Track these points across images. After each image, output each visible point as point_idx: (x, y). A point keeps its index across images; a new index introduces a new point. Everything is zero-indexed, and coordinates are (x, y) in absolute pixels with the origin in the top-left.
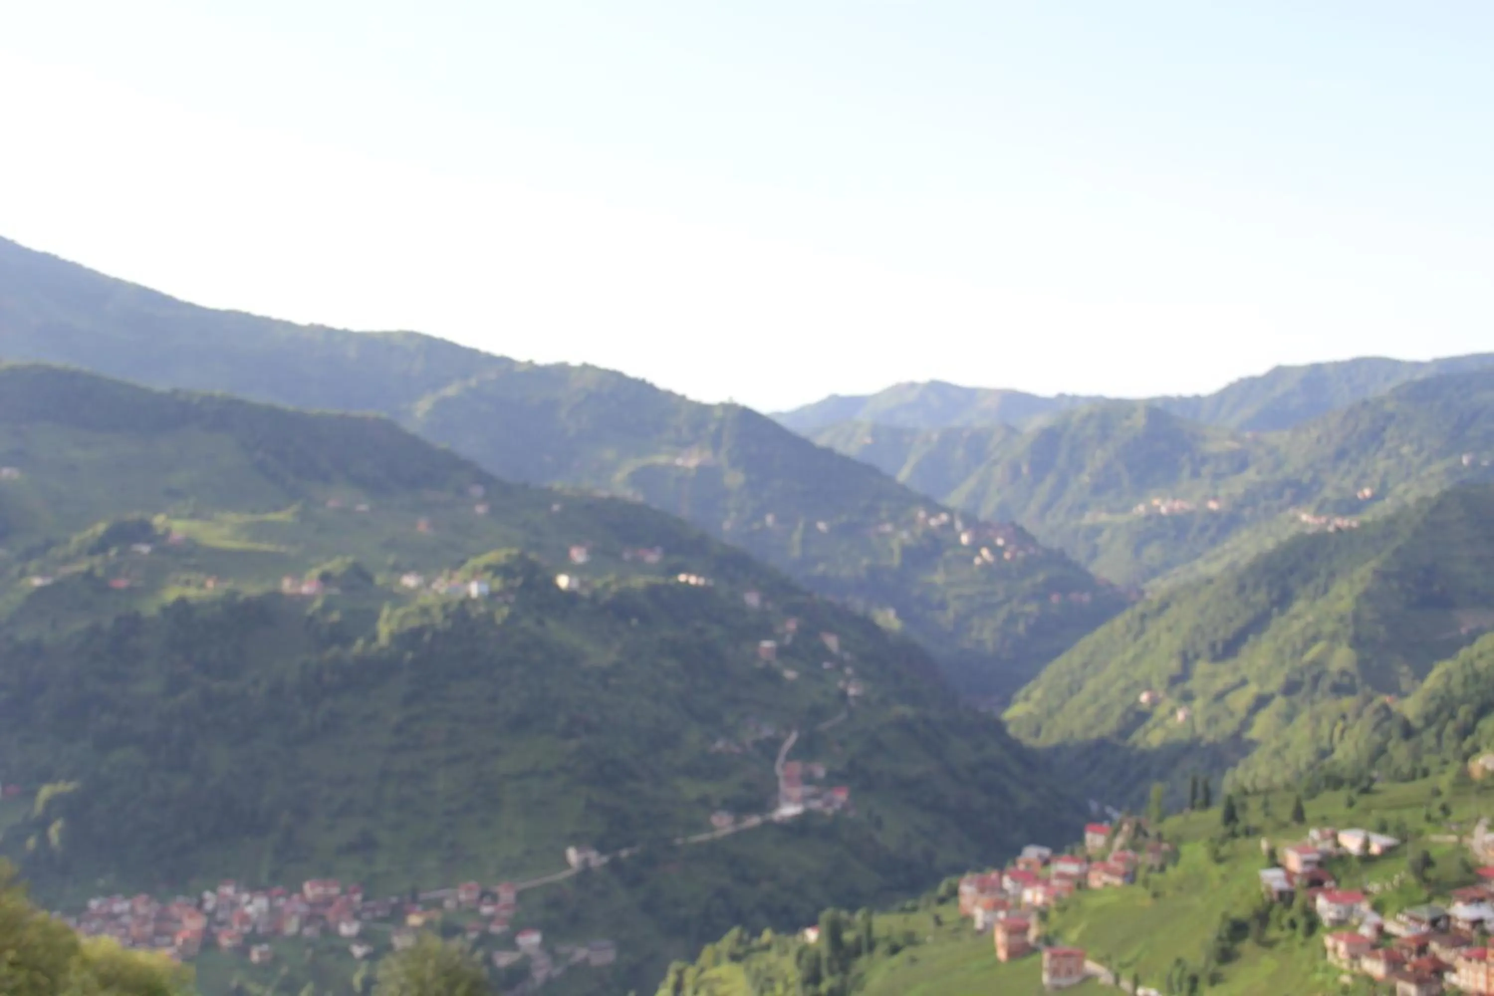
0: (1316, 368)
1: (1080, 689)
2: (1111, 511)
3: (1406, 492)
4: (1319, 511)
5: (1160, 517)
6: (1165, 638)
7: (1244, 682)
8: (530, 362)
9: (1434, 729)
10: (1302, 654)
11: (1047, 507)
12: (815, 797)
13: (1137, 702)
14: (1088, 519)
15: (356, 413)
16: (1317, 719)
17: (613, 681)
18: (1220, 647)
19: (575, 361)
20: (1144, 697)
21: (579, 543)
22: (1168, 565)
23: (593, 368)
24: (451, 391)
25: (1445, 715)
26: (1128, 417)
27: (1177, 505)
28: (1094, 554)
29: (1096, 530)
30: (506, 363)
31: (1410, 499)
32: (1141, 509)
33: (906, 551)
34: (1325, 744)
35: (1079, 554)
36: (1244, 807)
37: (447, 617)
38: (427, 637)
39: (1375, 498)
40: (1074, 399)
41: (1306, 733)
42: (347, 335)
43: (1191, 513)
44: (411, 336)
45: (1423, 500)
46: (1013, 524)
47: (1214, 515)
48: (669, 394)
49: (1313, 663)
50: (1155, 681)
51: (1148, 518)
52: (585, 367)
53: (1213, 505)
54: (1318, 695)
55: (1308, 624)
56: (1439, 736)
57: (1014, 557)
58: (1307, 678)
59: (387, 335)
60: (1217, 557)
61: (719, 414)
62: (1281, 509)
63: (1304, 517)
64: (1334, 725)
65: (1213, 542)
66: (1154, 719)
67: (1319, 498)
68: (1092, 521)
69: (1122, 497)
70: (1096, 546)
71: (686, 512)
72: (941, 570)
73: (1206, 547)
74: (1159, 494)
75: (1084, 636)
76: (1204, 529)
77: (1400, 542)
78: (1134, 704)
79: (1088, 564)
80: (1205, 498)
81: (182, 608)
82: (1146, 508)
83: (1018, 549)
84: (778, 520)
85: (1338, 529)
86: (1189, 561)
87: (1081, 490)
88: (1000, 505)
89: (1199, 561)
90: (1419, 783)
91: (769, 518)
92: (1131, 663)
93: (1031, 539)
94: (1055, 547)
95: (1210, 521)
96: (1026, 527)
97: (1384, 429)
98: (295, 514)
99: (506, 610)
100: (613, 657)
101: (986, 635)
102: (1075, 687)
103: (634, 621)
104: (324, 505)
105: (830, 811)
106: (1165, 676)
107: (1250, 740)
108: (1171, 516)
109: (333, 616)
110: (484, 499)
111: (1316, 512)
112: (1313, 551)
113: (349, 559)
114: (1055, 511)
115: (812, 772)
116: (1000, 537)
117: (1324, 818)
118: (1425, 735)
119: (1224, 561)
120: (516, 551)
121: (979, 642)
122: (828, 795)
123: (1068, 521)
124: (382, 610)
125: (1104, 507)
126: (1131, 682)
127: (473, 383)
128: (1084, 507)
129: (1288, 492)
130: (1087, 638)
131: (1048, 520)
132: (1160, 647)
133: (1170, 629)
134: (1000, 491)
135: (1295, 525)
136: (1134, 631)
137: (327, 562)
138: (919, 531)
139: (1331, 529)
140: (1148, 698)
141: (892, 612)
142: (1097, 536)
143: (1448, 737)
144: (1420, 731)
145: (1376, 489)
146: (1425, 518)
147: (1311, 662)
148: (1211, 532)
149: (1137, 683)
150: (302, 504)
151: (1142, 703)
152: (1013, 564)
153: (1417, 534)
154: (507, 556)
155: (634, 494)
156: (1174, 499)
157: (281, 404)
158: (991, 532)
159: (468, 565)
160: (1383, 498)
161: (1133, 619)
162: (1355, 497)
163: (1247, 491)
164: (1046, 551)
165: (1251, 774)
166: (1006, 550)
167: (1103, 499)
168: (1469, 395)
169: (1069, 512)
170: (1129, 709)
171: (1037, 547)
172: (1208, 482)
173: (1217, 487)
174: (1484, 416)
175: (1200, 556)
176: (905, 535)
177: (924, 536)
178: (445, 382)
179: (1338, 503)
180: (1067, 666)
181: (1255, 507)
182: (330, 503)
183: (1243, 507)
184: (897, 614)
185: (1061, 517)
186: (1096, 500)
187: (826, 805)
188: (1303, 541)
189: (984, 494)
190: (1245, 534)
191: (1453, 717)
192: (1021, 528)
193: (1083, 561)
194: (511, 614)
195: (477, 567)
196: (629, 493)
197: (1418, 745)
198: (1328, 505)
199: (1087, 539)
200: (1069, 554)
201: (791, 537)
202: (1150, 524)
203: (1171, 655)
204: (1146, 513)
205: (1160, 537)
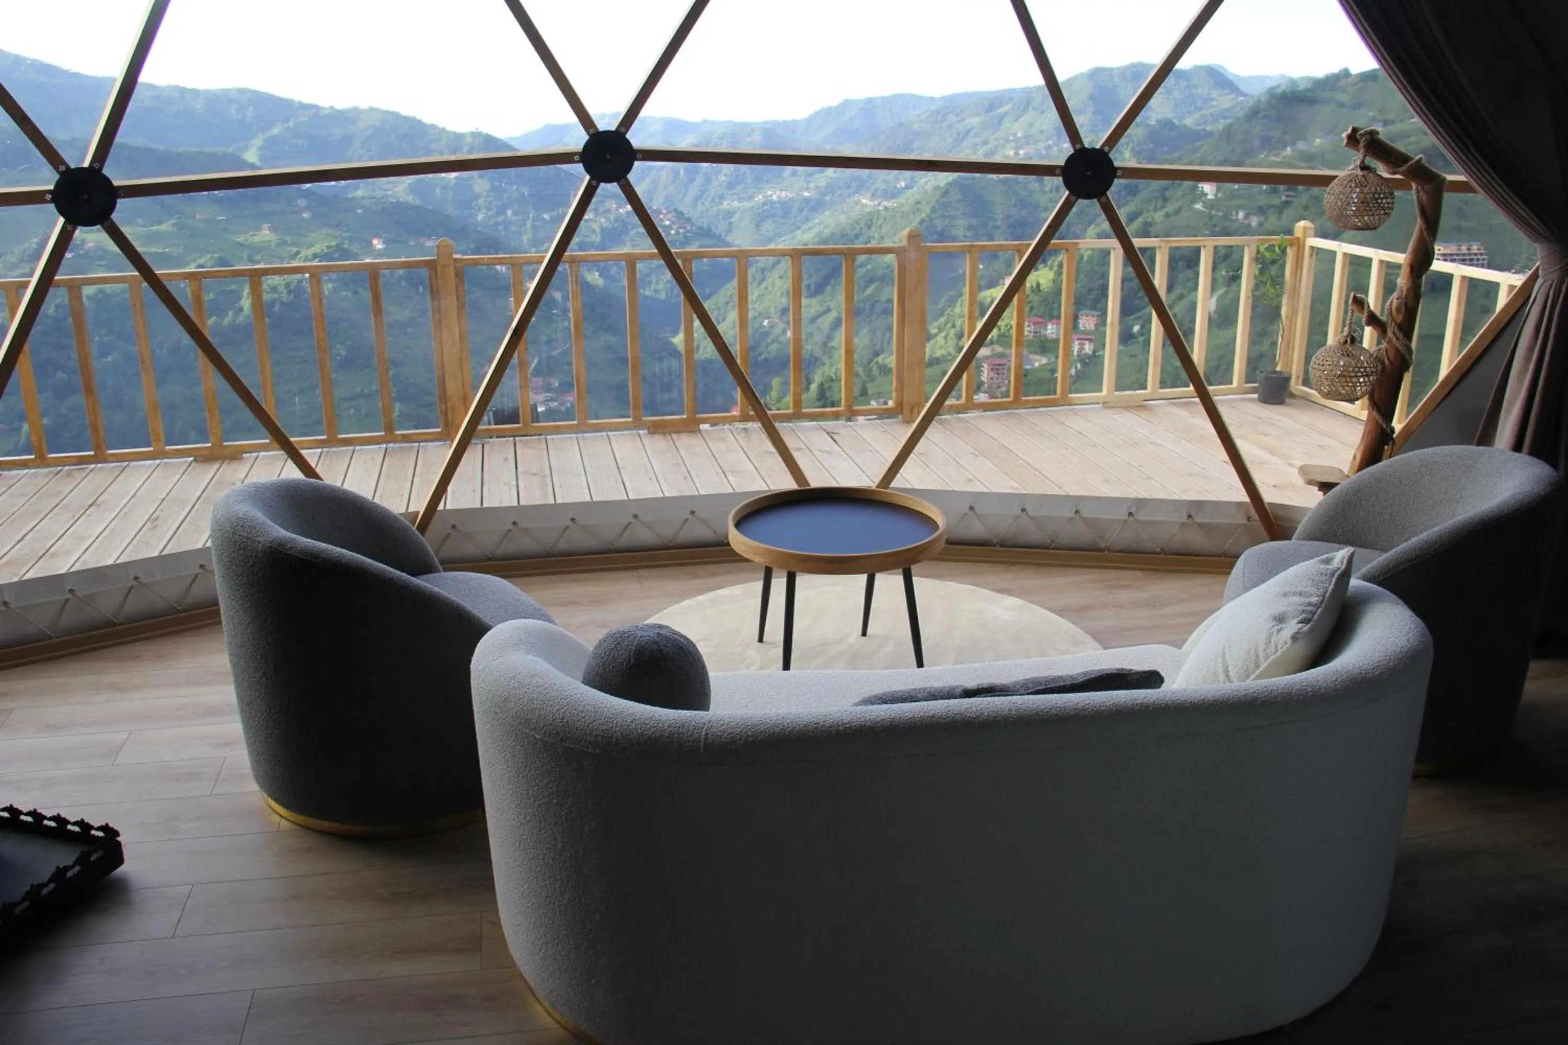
0: (870, 100)
1: (724, 320)
2: (740, 200)
3: (926, 183)
4: (873, 196)
5: (772, 202)
6: (778, 283)
7: (828, 310)
8: (331, 107)
9: (943, 334)
10: (864, 291)
11: (697, 199)
12: (551, 400)
13: (761, 325)
14: (725, 205)
15: (208, 150)
16: (873, 331)
17: (409, 330)
18: (813, 288)
19: (364, 105)
20: (766, 323)
21: (378, 236)
22: (779, 235)
23: (378, 110)
24: (276, 131)
25: (950, 325)
26: (749, 136)
27: (783, 194)
28: (730, 230)
29: (730, 213)
30: (313, 109)
31: (929, 187)
32: (759, 198)
33: (603, 230)
34: (878, 347)
35: (720, 228)
36: (830, 388)
37: (289, 292)
38: (277, 308)
39: (908, 187)
40: (713, 123)
41: (866, 341)
42: (196, 93)
43: (792, 199)
44: (243, 91)
45: (936, 188)
46: (676, 210)
47: (806, 200)
48: (434, 127)
49: (871, 295)
50: (772, 310)
51: (765, 204)
52: (372, 110)
53: (806, 194)
54: (874, 318)
55: (868, 271)
56: (946, 338)
57: (677, 233)
58: (868, 304)
59: (225, 92)
60: (810, 228)
61: (468, 140)
62: (849, 196)
63: (864, 201)
64: (884, 335)
65: (807, 220)
66: (772, 337)
67: (873, 188)
68: (728, 207)
69: (748, 190)
70: (731, 224)
71: (451, 210)
72: (628, 243)
73: (802, 222)
74: (772, 187)
75: (725, 284)
76: (801, 210)
77: (924, 215)
78: (760, 328)
79: (726, 236)
80: (801, 189)
81: (100, 296)
82: (764, 197)
83: (680, 228)
84: (515, 213)
85: (886, 208)
86: (792, 231)
87: (720, 186)
88: (666, 197)
89: (799, 232)
90: (935, 368)
91: (509, 212)
92: (757, 301)
93: (689, 220)
94: (705, 225)
95: (804, 205)
96: (685, 212)
97: (912, 141)
98: (174, 225)
99: (330, 286)
100: (408, 313)
101: (661, 286)
102: (721, 318)
103: (421, 289)
104: (193, 217)
105: (563, 408)
106: (778, 309)
107: (833, 347)
108: (779, 202)
109: (209, 296)
110: (308, 208)
111: (871, 197)
112: (870, 223)
113: (216, 255)
114: (703, 201)
115: (550, 384)
116: (668, 219)
117: (879, 393)
118: (938, 338)
119: (815, 231)
120: (333, 244)
121: (656, 291)
122: (561, 398)
123: (712, 207)
124: (243, 291)
125: (736, 197)
126: (756, 314)
127: (291, 124)
128: (722, 198)
129: (854, 184)
130: (728, 286)
131: (699, 207)
132: (776, 289)
133: (781, 277)
134: (666, 188)
135: (858, 207)
136: (758, 280)
137: (200, 257)
138: (612, 218)
139: (881, 208)
140: (769, 323)
141: (597, 273)
142: (732, 217)
143: (951, 338)
144: (936, 335)
145: (908, 181)
146: (937, 200)
147: (869, 295)
148: (805, 212)
149: (760, 314)
150: (177, 218)
151: (764, 326)
152: (677, 237)
153: (933, 210)
154: (328, 247)
155: (414, 199)
156: (781, 190)
157: (154, 146)
158: (662, 216)
159: (301, 255)
160: (912, 188)
161: (757, 271)
162: (895, 187)
163: (828, 183)
164: (698, 228)
165: (834, 368)
166: (671, 228)
167: (734, 191)
168: (964, 120)
169: (712, 201)
170: (756, 331)
171: (693, 225)
172: (803, 178)
173: (809, 182)
174: (972, 133)
175: (799, 228)
176: (603, 220)
177: (616, 220)
178: (271, 125)
179: (885, 191)
180: (715, 304)
181: (833, 194)
182: (198, 216)
183: (825, 195)
184: (600, 275)
185: (707, 204)
186: (730, 192)
187: (560, 404)
188: (864, 217)
189: (655, 190)
190: (827, 213)
191: (954, 326)
192: (681, 213)
193: (723, 234)
194: (334, 288)
195: (307, 256)
196: (409, 198)
197: (934, 345)
198: (878, 193)
199: (725, 219)
200: (714, 229)
201: (524, 225)
202: (766, 207)
203: (782, 295)
204: (763, 200)
205: (773, 216)
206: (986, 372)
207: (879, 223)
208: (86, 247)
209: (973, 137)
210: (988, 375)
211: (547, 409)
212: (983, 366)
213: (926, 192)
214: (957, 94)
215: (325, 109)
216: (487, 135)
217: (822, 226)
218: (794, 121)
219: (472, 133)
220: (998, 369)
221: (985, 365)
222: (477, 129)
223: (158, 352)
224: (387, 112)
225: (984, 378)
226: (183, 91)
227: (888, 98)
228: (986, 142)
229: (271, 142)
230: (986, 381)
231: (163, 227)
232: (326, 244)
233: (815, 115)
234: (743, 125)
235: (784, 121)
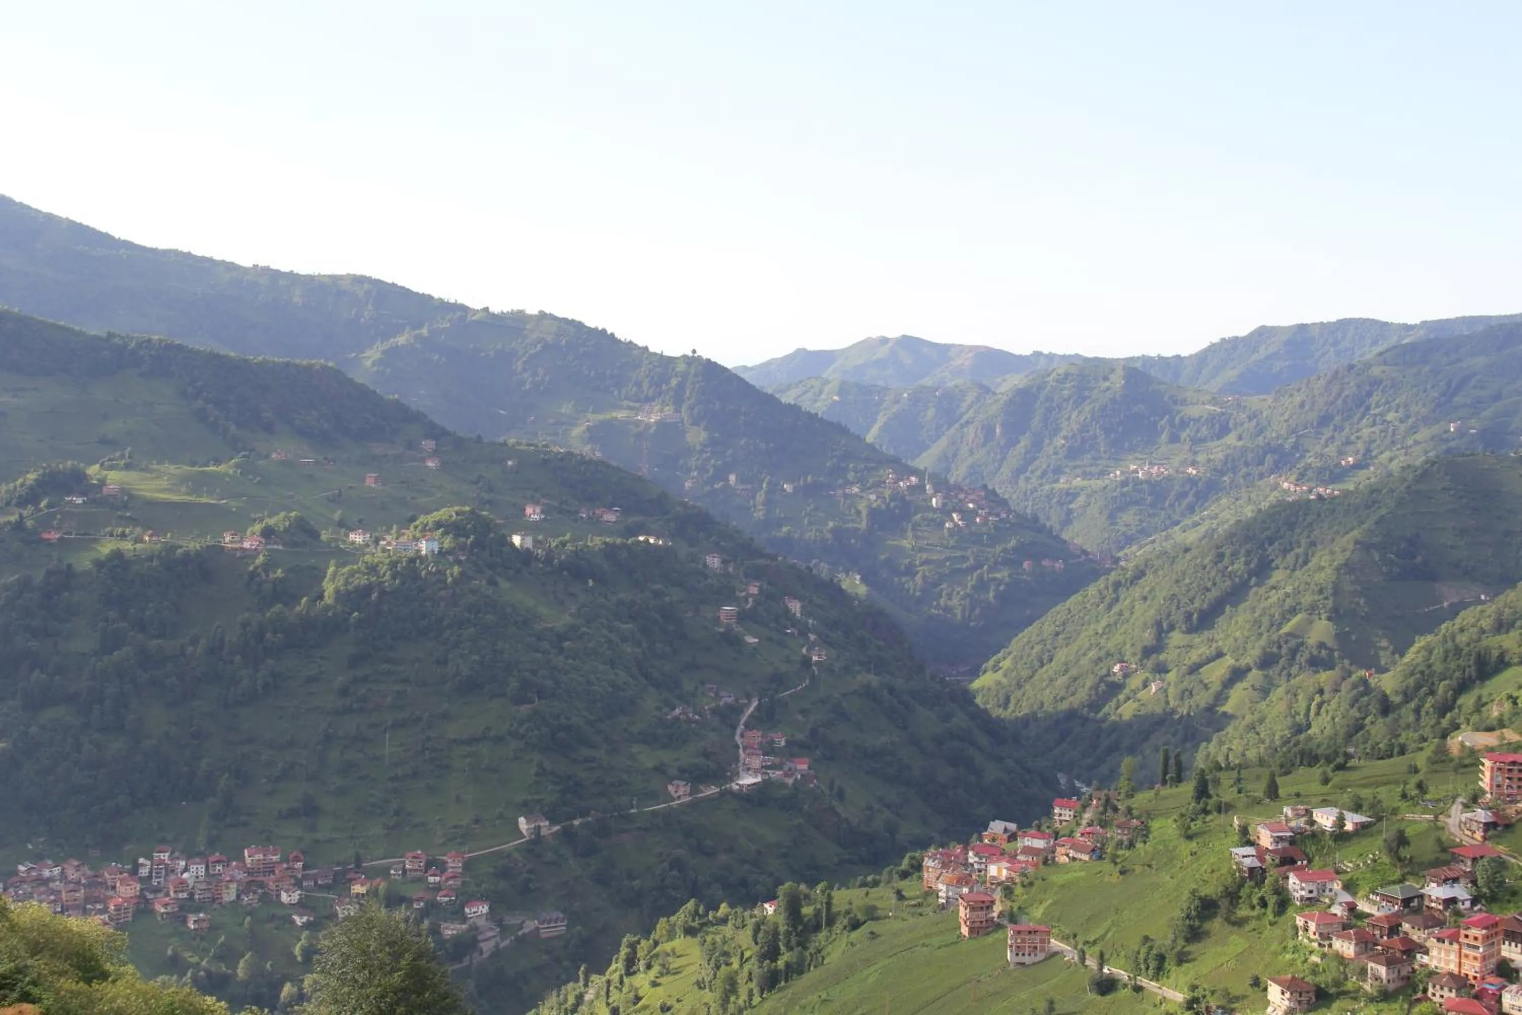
0: (1302, 328)
1: (1051, 659)
2: (1086, 475)
3: (1391, 460)
4: (1301, 478)
5: (1138, 482)
6: (1140, 608)
7: (1220, 655)
8: (486, 310)
9: (1412, 705)
10: (1280, 626)
11: (1019, 471)
12: (773, 767)
13: (1110, 672)
14: (1062, 484)
15: (300, 360)
16: (1293, 694)
17: (567, 644)
18: (1195, 618)
20: (1116, 669)
21: (534, 501)
22: (1144, 533)
23: (552, 317)
24: (401, 340)
25: (1424, 690)
26: (1106, 378)
27: (1155, 470)
28: (1067, 521)
29: (1071, 495)
30: (460, 311)
31: (1395, 467)
32: (1117, 473)
33: (873, 513)
34: (1300, 718)
35: (1052, 518)
36: (1217, 782)
37: (395, 575)
38: (374, 596)
39: (1358, 466)
40: (1051, 357)
41: (1281, 707)
42: (293, 279)
43: (1169, 479)
44: (360, 280)
45: (1407, 468)
46: (985, 487)
47: (1192, 481)
48: (630, 346)
49: (1291, 635)
50: (1128, 651)
51: (1124, 483)
52: (543, 316)
53: (1192, 471)
54: (1294, 670)
55: (1287, 596)
56: (1418, 711)
57: (985, 522)
58: (1285, 650)
59: (335, 279)
60: (1196, 524)
61: (681, 367)
62: (1261, 476)
63: (1286, 485)
64: (1311, 700)
65: (1191, 509)
66: (1126, 691)
67: (1301, 465)
68: (1066, 486)
69: (1099, 462)
70: (1070, 512)
71: (645, 470)
72: (910, 534)
73: (1183, 515)
74: (1137, 459)
75: (1056, 604)
76: (1182, 495)
77: (1383, 511)
78: (1108, 675)
79: (1062, 530)
80: (1184, 463)
81: (116, 562)
82: (1122, 473)
83: (990, 514)
84: (741, 480)
85: (1320, 497)
86: (1166, 529)
87: (1056, 453)
88: (972, 467)
89: (1177, 528)
90: (1396, 760)
91: (732, 478)
92: (1103, 633)
93: (1004, 503)
94: (1029, 511)
95: (1187, 488)
96: (999, 491)
97: (1369, 394)
98: (237, 466)
99: (456, 569)
100: (567, 619)
101: (955, 602)
102: (1045, 657)
103: (591, 583)
104: (267, 457)
105: (790, 781)
106: (1139, 647)
107: (1225, 714)
108: (1147, 482)
109: (275, 573)
110: (436, 453)
111: (1297, 480)
112: (1293, 519)
113: (293, 514)
114: (1028, 474)
115: (773, 741)
116: (971, 501)
117: (1298, 795)
118: (1403, 711)
119: (1202, 529)
120: (467, 508)
121: (947, 609)
122: (788, 765)
123: (1041, 485)
124: (328, 568)
125: (1079, 471)
126: (1102, 653)
127: (425, 331)
128: (1058, 471)
129: (1269, 459)
130: (1059, 607)
131: (1021, 483)
132: (1134, 616)
133: (1145, 598)
134: (972, 452)
135: (1275, 493)
136: (1108, 600)
137: (270, 517)
138: (887, 493)
139: (1312, 497)
140: (1121, 670)
141: (858, 577)
142: (1071, 502)
143: (1427, 713)
144: (1399, 706)
145: (1359, 456)
146: (1409, 487)
147: (1288, 634)
148: (1190, 498)
149: (1108, 654)
150: (244, 456)
151: (1115, 674)
152: (984, 529)
153: (1400, 504)
154: (457, 514)
155: (593, 451)
156: (1151, 464)
157: (223, 351)
158: (962, 496)
159: (418, 522)
160: (1367, 466)
161: (1107, 588)
162: (1338, 465)
163: (1227, 457)
164: (1018, 515)
165: (1224, 748)
166: (977, 515)
167: (1078, 463)
168: (1458, 361)
169: (1044, 473)
170: (1101, 680)
171: (1010, 511)
172: (1187, 447)
173: (1196, 453)
174: (1473, 383)
175: (1177, 523)
176: (873, 497)
177: (893, 498)
178: (398, 330)
179: (1321, 471)
180: (1038, 635)
181: (1235, 473)
182: (274, 456)
183: (1222, 473)
184: (863, 580)
185: (1034, 481)
186: (1071, 464)
187: (786, 775)
188: (1284, 510)
189: (955, 455)
190: (1224, 501)
191: (1432, 693)
192: (994, 492)
193: (1057, 527)
194: (462, 574)
195: (427, 525)
196: (587, 449)
197: (1396, 720)
198: (1310, 473)
199: (1060, 504)
200: (1042, 517)
201: (754, 498)
202: (1125, 489)
203: (1145, 625)
204: (1123, 478)
205: (1137, 503)
206: (1488, 774)
207: (1309, 519)
208: (105, 490)
209: (1475, 387)
210: (1492, 779)
211: (764, 780)
212: (1483, 765)
213: (1390, 475)
214: (1447, 321)
215: (476, 312)
216: (709, 360)
217: (1215, 522)
218: (1178, 357)
219: (685, 357)
220: (1510, 770)
221: (1488, 763)
222: (694, 351)
223: (190, 649)
224: (565, 320)
225: (1485, 782)
226: (276, 275)
227: (1329, 324)
228: (1497, 397)
229: (392, 353)
230: (1487, 789)
231: (222, 468)
232: (457, 508)
233: (1212, 348)
234: (1097, 362)
235: (1160, 358)
